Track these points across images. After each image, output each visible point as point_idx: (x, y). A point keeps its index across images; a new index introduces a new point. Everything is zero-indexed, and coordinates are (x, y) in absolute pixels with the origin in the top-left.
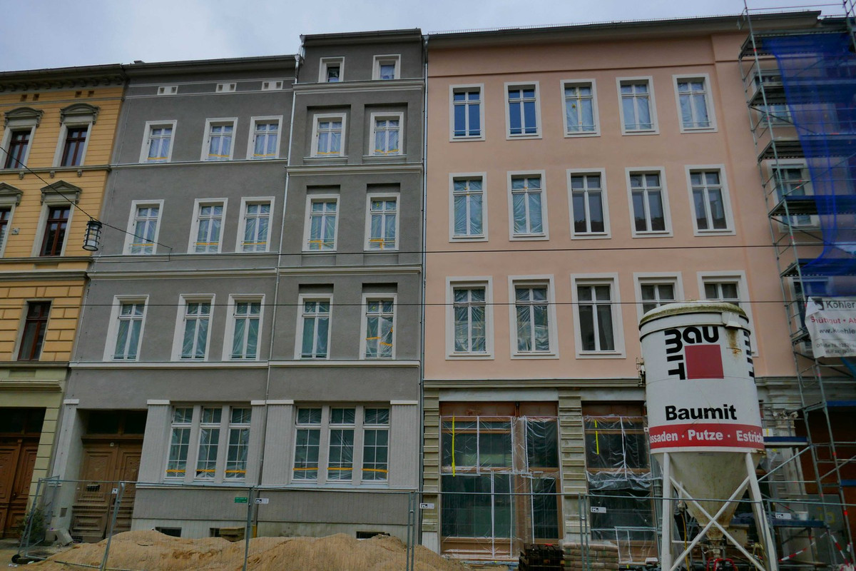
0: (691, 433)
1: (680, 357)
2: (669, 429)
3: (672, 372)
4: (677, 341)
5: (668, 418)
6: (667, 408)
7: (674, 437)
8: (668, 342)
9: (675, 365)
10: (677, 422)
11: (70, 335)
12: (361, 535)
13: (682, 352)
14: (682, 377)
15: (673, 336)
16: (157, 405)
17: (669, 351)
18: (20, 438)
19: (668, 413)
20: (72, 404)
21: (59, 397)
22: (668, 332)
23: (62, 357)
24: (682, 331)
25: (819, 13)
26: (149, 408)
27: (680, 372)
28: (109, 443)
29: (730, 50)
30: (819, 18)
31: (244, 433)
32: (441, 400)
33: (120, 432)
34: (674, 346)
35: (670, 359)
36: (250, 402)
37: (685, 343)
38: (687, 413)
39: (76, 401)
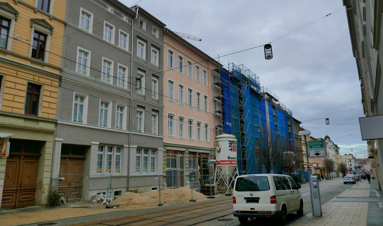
0: (233, 162)
1: (231, 147)
2: (228, 161)
3: (230, 150)
4: (231, 143)
5: (228, 159)
6: (228, 157)
7: (230, 163)
8: (229, 143)
9: (230, 148)
10: (230, 160)
11: (55, 106)
12: (153, 189)
13: (232, 146)
14: (232, 151)
15: (230, 142)
16: (95, 144)
17: (229, 145)
18: (22, 155)
19: (228, 158)
20: (60, 141)
21: (53, 136)
22: (229, 141)
23: (52, 117)
24: (232, 141)
25: (223, 66)
26: (92, 145)
27: (231, 150)
28: (66, 159)
29: (212, 68)
30: (222, 67)
31: (119, 156)
32: (167, 149)
33: (71, 154)
34: (231, 144)
35: (229, 147)
36: (124, 145)
37: (232, 144)
38: (232, 158)
39: (62, 140)
